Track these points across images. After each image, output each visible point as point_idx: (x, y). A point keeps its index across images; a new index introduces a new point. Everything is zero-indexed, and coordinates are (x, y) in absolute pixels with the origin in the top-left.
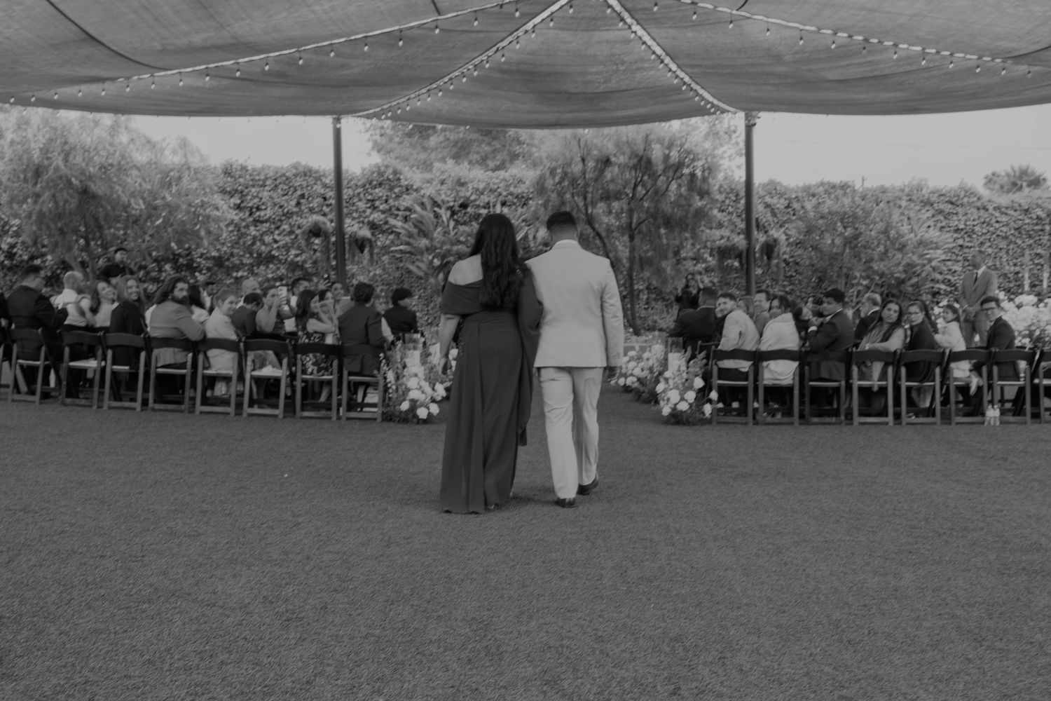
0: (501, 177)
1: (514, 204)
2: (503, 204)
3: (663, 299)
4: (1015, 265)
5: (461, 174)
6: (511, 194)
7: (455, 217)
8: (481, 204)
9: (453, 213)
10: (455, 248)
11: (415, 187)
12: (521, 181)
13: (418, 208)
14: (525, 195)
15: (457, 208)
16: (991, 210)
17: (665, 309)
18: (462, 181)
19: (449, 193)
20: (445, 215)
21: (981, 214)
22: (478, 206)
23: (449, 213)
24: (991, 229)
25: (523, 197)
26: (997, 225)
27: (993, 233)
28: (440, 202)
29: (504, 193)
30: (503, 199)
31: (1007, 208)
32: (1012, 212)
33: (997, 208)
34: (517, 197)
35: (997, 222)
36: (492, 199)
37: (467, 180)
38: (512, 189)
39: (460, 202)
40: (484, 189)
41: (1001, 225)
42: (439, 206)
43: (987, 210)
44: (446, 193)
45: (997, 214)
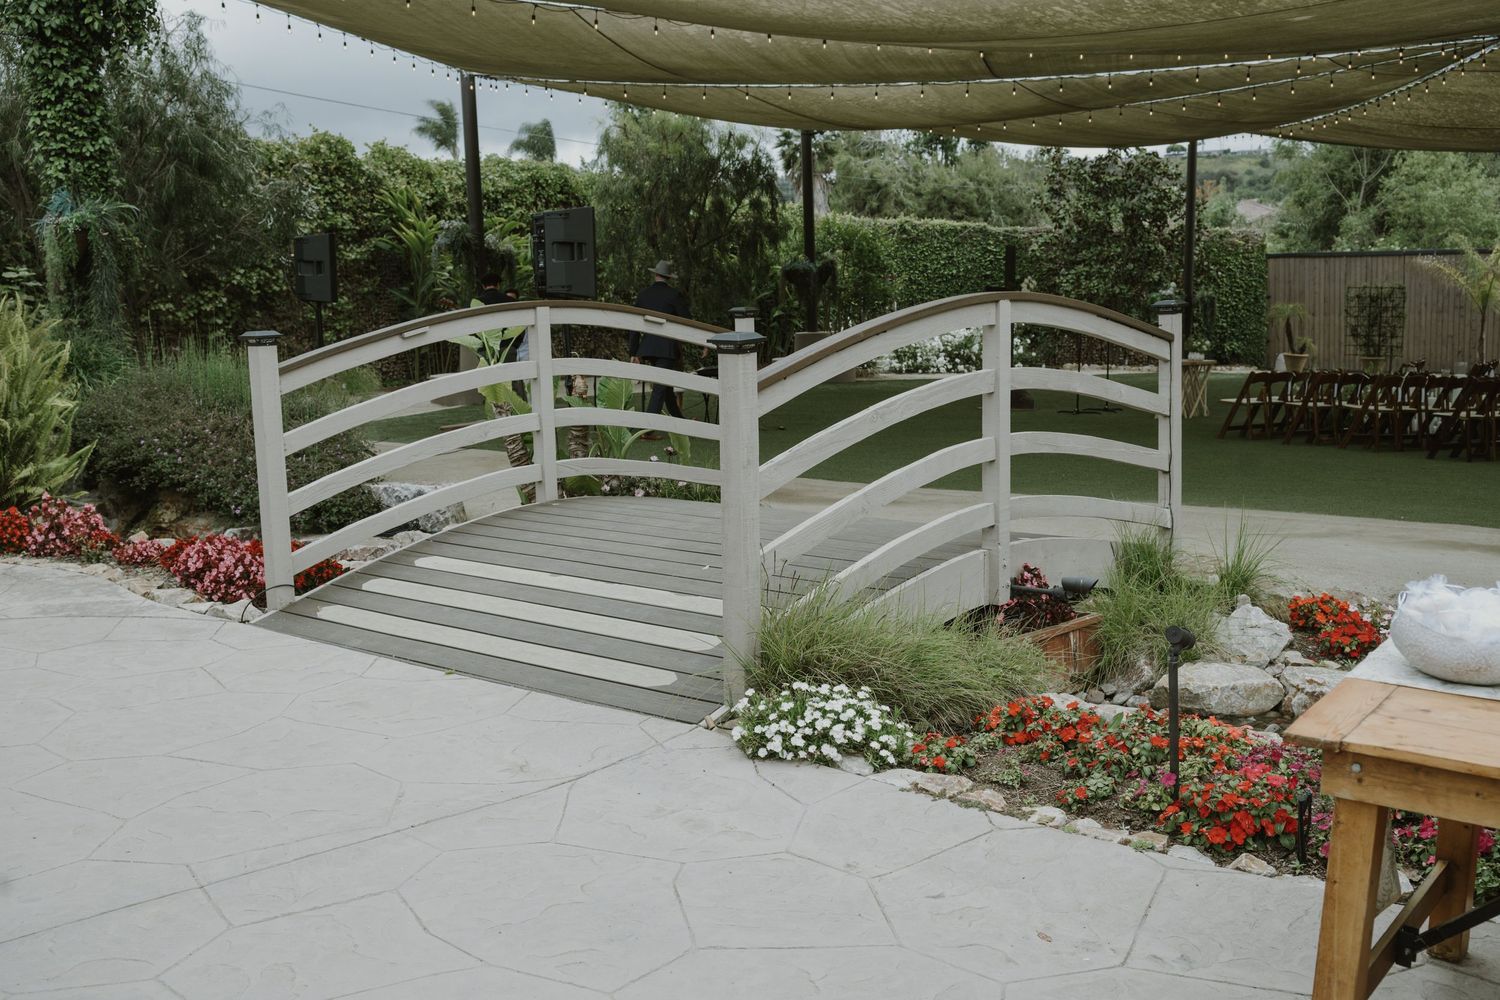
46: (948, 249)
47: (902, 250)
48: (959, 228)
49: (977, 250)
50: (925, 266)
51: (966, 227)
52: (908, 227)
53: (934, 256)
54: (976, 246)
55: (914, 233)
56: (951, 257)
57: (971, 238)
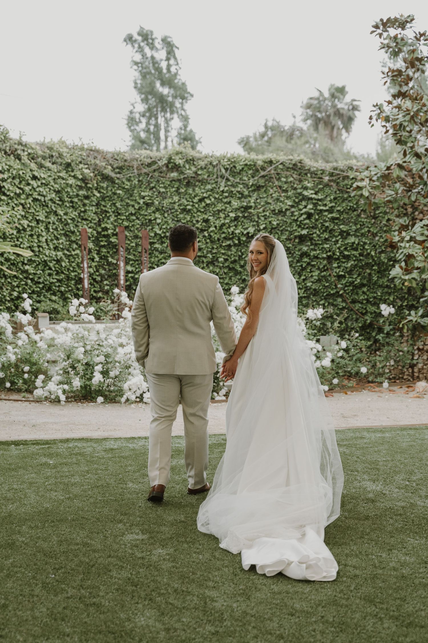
4: (56, 248)
16: (25, 158)
21: (12, 163)
24: (27, 189)
26: (34, 183)
27: (28, 196)
31: (44, 158)
32: (48, 164)
33: (32, 157)
35: (34, 178)
41: (39, 183)
43: (18, 157)
45: (33, 166)
46: (242, 196)
47: (171, 197)
48: (260, 163)
49: (288, 198)
50: (206, 221)
51: (271, 162)
52: (179, 161)
53: (220, 206)
54: (286, 191)
55: (189, 171)
56: (247, 208)
57: (279, 179)
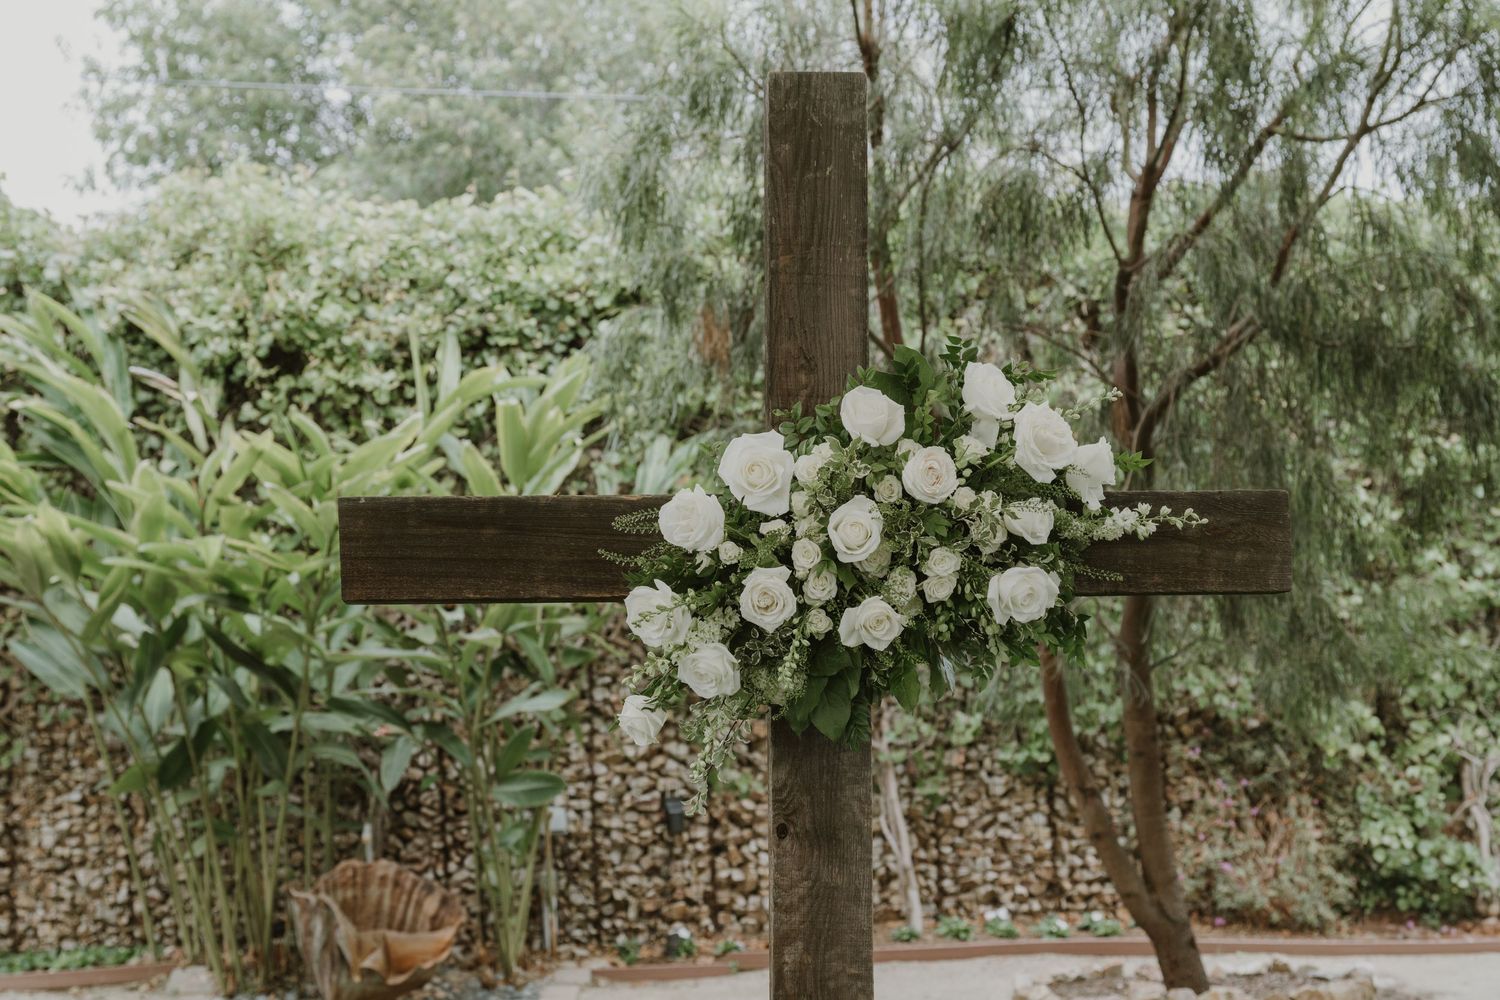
0: (464, 225)
1: (524, 339)
2: (475, 346)
3: (1238, 765)
5: (278, 210)
6: (511, 295)
7: (248, 411)
8: (370, 347)
9: (236, 393)
10: (211, 548)
11: (51, 274)
12: (558, 242)
13: (56, 373)
14: (574, 297)
15: (253, 369)
17: (1249, 812)
18: (280, 238)
19: (213, 293)
20: (198, 398)
22: (354, 355)
23: (212, 393)
25: (567, 309)
28: (169, 345)
29: (480, 294)
30: (475, 319)
34: (538, 310)
36: (417, 321)
37: (302, 237)
38: (515, 272)
39: (267, 339)
40: (383, 273)
42: (167, 363)
44: (196, 298)
